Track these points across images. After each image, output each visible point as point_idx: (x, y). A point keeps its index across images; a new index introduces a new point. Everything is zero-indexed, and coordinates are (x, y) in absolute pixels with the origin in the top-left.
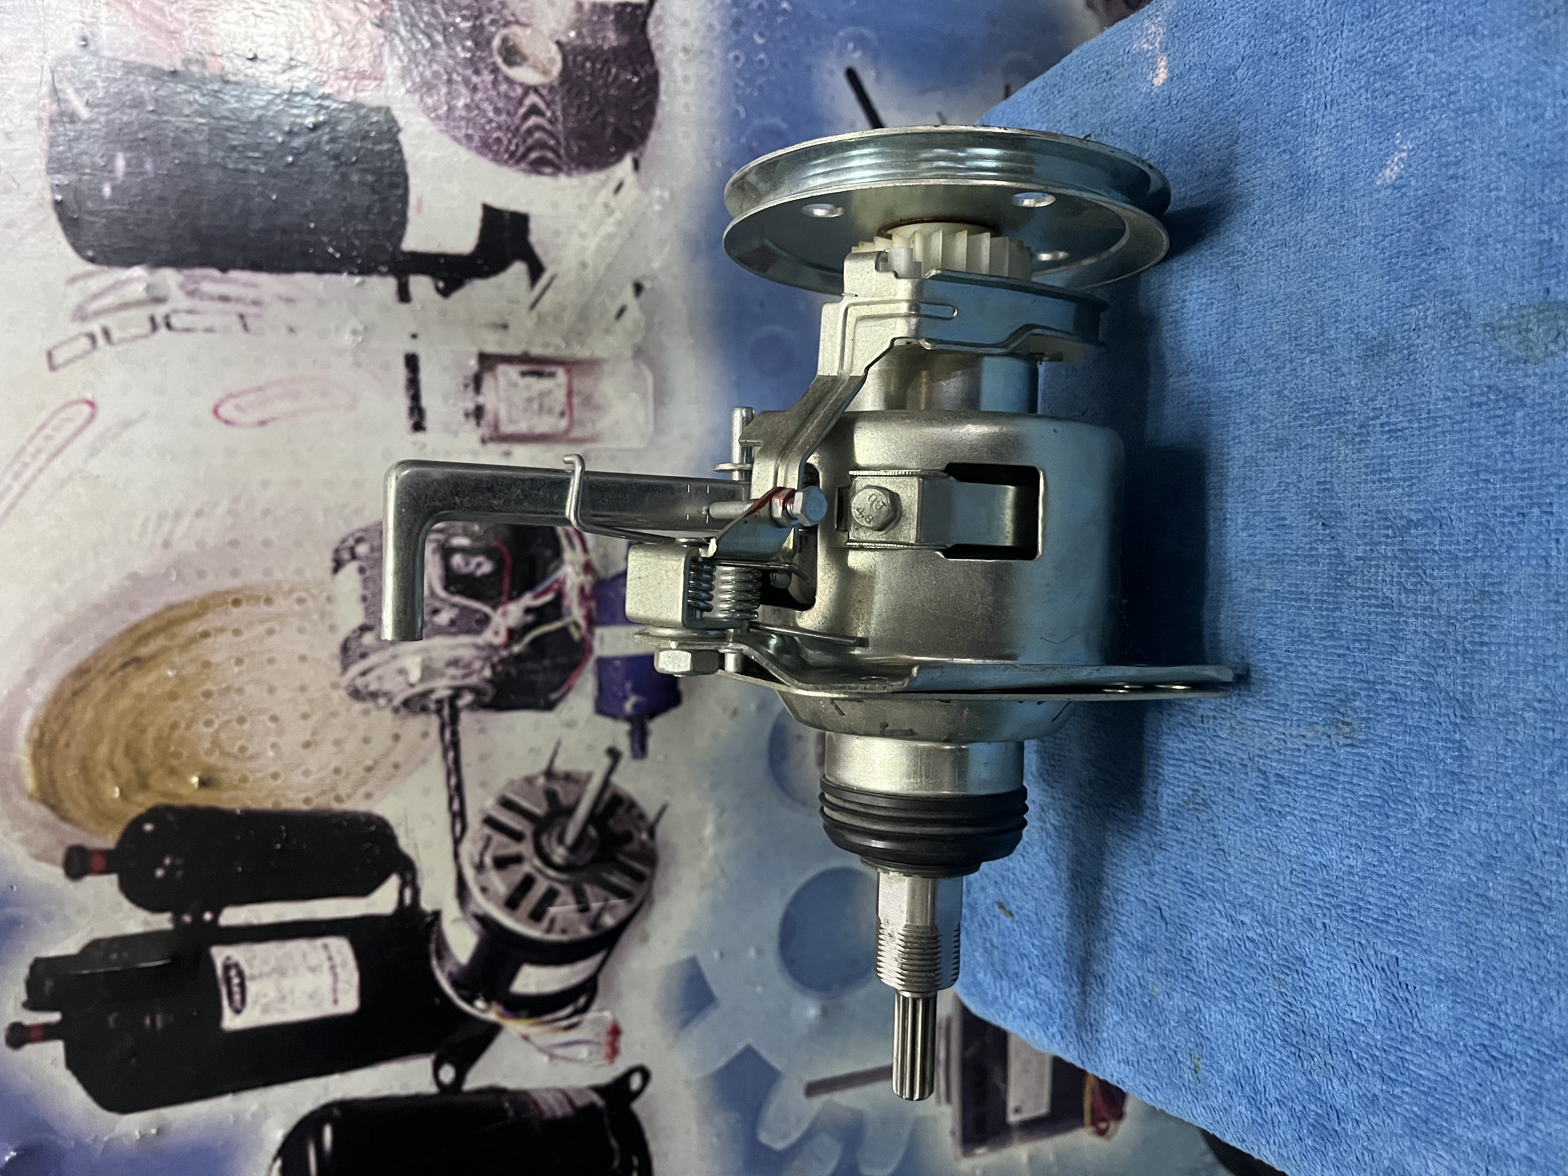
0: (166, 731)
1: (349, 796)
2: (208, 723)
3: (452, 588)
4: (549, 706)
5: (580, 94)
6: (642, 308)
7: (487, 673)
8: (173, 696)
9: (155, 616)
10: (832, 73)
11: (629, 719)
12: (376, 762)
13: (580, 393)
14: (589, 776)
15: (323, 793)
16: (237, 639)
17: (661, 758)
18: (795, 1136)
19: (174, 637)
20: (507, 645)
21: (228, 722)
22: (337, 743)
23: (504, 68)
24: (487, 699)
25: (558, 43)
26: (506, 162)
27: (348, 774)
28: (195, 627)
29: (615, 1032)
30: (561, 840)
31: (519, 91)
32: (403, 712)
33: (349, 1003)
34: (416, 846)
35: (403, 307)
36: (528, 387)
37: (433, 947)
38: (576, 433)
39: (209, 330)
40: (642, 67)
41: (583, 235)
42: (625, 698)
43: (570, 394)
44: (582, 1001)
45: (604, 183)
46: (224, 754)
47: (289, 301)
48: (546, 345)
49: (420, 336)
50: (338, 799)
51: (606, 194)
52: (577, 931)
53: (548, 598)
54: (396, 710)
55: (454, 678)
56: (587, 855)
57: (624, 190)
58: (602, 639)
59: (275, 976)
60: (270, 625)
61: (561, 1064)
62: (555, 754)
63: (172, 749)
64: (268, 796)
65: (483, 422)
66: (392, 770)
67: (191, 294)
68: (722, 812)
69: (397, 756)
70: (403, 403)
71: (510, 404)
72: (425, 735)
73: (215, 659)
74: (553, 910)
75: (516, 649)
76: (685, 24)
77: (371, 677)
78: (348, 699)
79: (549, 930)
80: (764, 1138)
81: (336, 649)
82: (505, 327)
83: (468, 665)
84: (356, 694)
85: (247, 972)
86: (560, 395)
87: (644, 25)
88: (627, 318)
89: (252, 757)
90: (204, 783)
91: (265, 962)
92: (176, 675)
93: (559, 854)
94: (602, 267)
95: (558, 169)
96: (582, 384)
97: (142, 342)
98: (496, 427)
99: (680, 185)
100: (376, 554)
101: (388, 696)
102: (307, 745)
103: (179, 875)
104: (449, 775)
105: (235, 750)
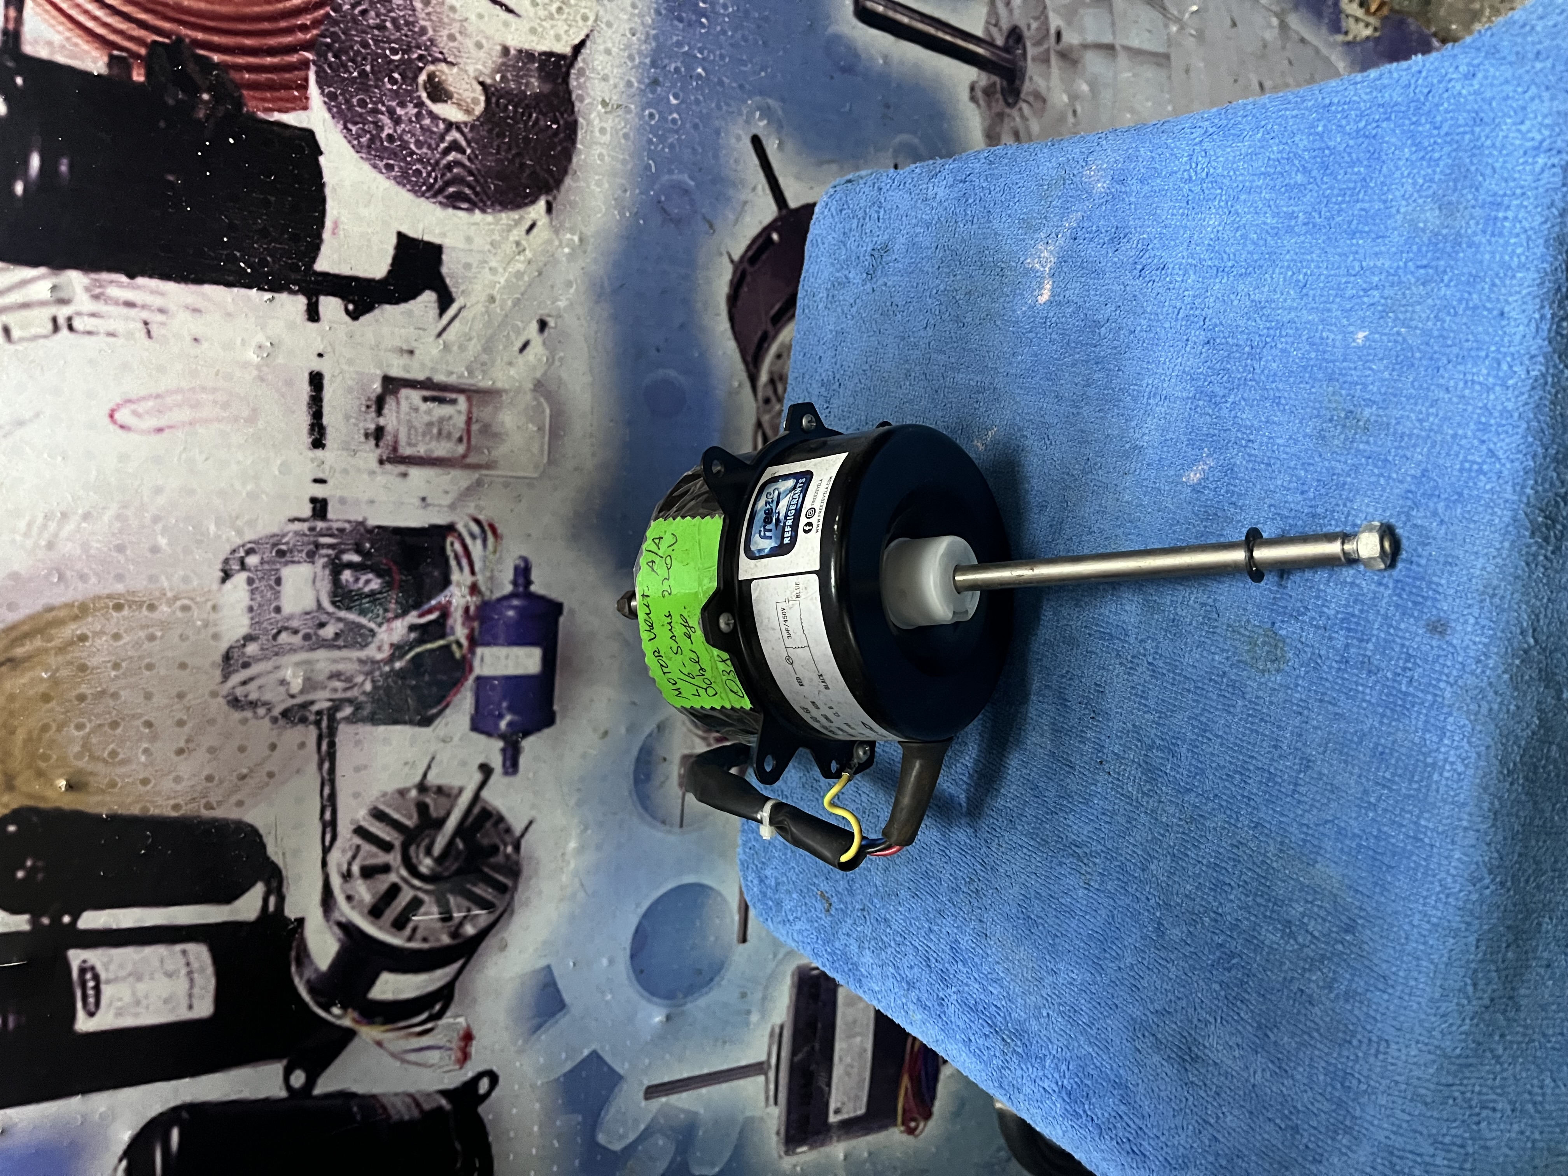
0: (35, 733)
1: (219, 803)
2: (80, 727)
3: (340, 603)
4: (427, 722)
5: (501, 135)
6: (545, 343)
7: (368, 687)
8: (46, 698)
9: (34, 617)
10: (739, 138)
11: (502, 737)
12: (251, 771)
13: (478, 420)
14: (461, 790)
15: (193, 800)
16: (116, 644)
17: (531, 775)
18: (632, 1137)
19: (51, 639)
20: (389, 661)
21: (100, 726)
22: (212, 750)
23: (428, 102)
24: (365, 713)
25: (482, 84)
26: (423, 195)
27: (221, 782)
28: (73, 630)
29: (468, 1037)
30: (428, 852)
31: (442, 126)
32: (282, 722)
33: (204, 1008)
34: (284, 854)
35: (312, 326)
36: (429, 412)
37: (293, 954)
38: (473, 459)
39: (112, 334)
40: (562, 114)
41: (493, 271)
42: (501, 716)
43: (469, 421)
44: (437, 1007)
45: (517, 223)
46: (94, 758)
47: (196, 310)
48: (450, 373)
49: (326, 357)
50: (209, 806)
51: (518, 233)
52: (438, 940)
53: (433, 617)
54: (274, 720)
55: (335, 690)
56: (453, 866)
57: (535, 231)
58: (482, 660)
59: (130, 980)
60: (150, 630)
61: (413, 1069)
62: (429, 767)
63: (42, 751)
64: (136, 801)
65: (381, 444)
66: (266, 779)
67: (96, 297)
68: (586, 829)
69: (272, 764)
70: (304, 419)
71: (411, 427)
72: (302, 745)
73: (93, 662)
74: (416, 919)
75: (398, 665)
76: (605, 79)
77: (252, 686)
78: (226, 708)
79: (410, 939)
80: (601, 1138)
81: (218, 657)
82: (411, 352)
83: (349, 680)
84: (235, 703)
85: (103, 976)
86: (460, 420)
87: (568, 74)
88: (530, 352)
89: (125, 762)
90: (71, 787)
91: (122, 966)
92: (50, 677)
93: (426, 865)
94: (509, 302)
95: (473, 206)
96: (481, 412)
97: (41, 341)
98: (395, 449)
99: (590, 231)
100: (266, 567)
101: (268, 706)
102: (180, 752)
103: (40, 876)
104: (322, 786)
105: (105, 754)
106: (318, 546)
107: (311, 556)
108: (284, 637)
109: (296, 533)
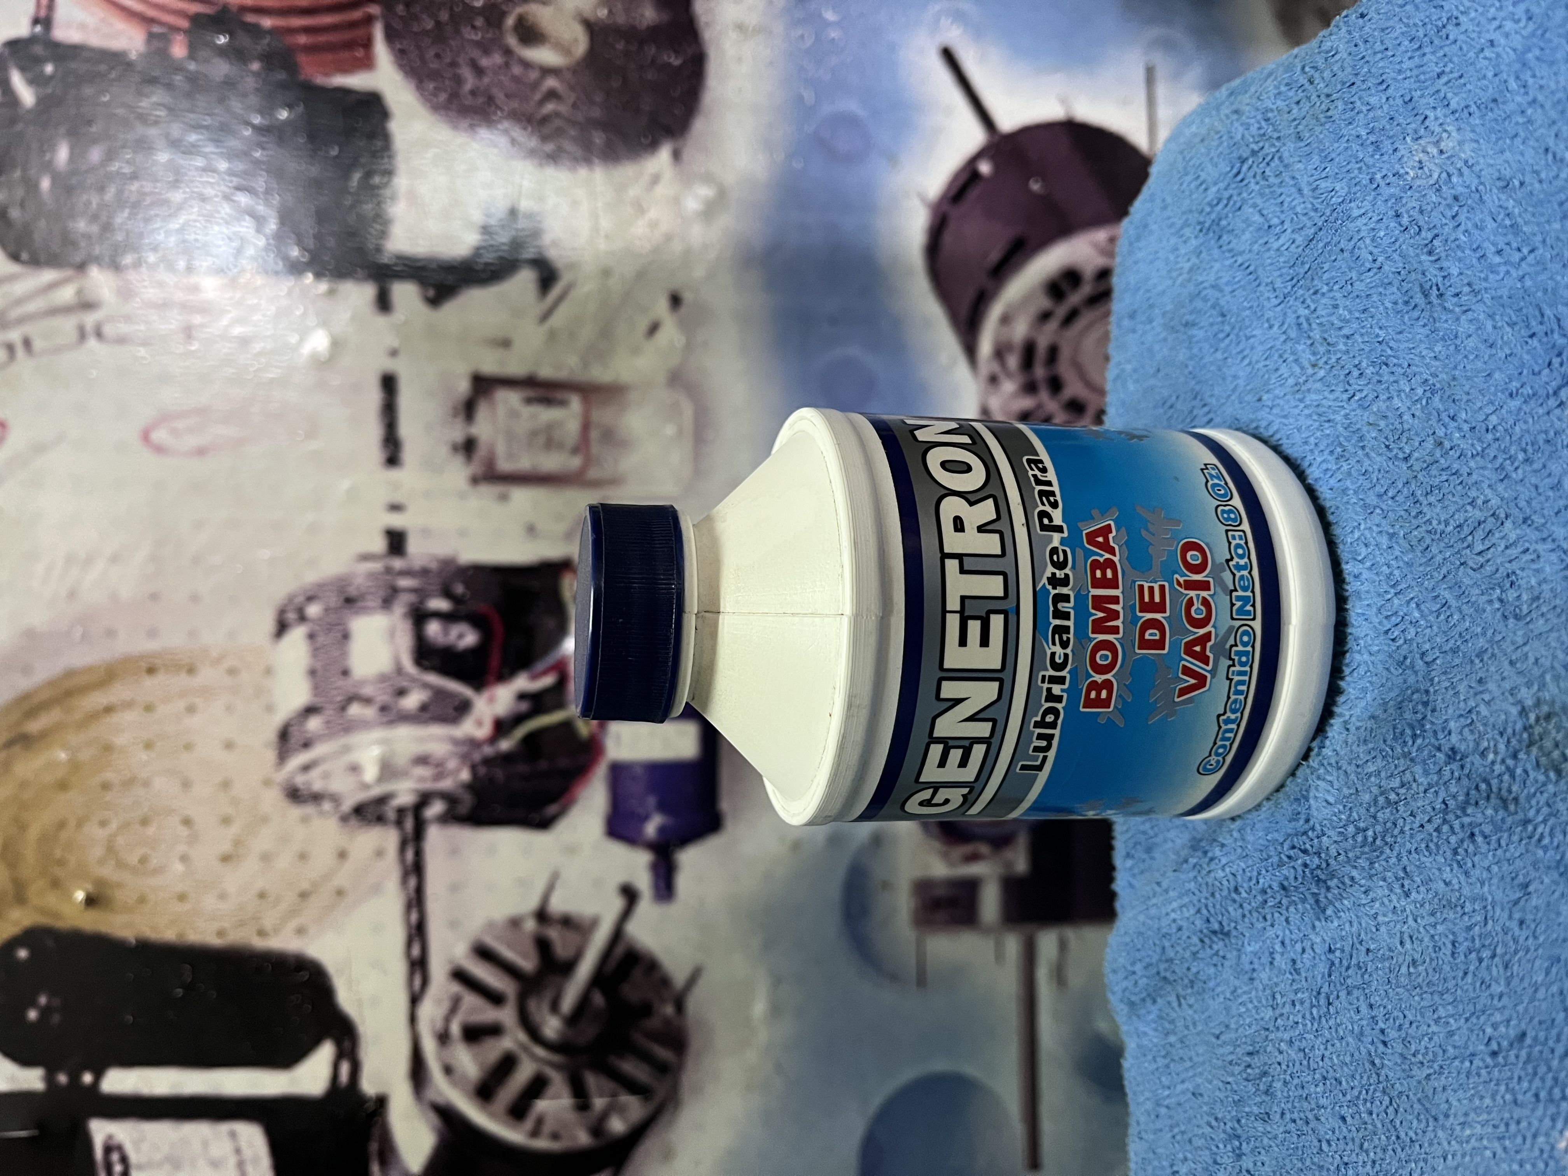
0: (52, 829)
1: (277, 930)
2: (103, 824)
3: (425, 664)
4: (544, 824)
5: (609, 78)
6: (680, 325)
7: (465, 775)
8: (63, 786)
9: (51, 683)
10: (922, 52)
11: (651, 846)
12: (315, 886)
13: (597, 426)
14: (596, 922)
15: (242, 924)
16: (148, 717)
17: (692, 901)
19: (70, 710)
20: (493, 740)
21: (128, 823)
22: (266, 858)
23: (518, 48)
24: (463, 810)
25: (585, 22)
27: (277, 900)
28: (97, 699)
30: (555, 1007)
31: (535, 74)
32: (354, 822)
34: (359, 1004)
35: (382, 319)
36: (533, 417)
37: (374, 1147)
38: (593, 473)
39: (146, 342)
40: (685, 45)
41: (607, 238)
42: (646, 818)
43: (586, 427)
45: (635, 178)
46: (121, 865)
48: (558, 366)
49: (401, 354)
50: (261, 933)
51: (637, 191)
52: (573, 1138)
53: (548, 680)
54: (344, 819)
55: (421, 779)
56: (588, 1032)
57: (660, 187)
58: (618, 738)
59: (168, 1167)
60: (190, 700)
62: (550, 888)
63: (58, 854)
64: (172, 924)
65: (474, 458)
66: (334, 897)
67: (129, 299)
68: (777, 981)
69: (342, 879)
70: (375, 432)
71: (510, 436)
72: (380, 853)
73: (120, 740)
74: (542, 1105)
75: (505, 745)
77: (314, 774)
78: (283, 801)
79: (535, 1133)
81: (272, 735)
82: (505, 343)
83: (440, 764)
84: (294, 795)
85: (133, 1158)
86: (574, 427)
88: (661, 336)
89: (155, 871)
90: (91, 901)
91: (155, 1148)
92: (70, 759)
93: (552, 1027)
94: (631, 275)
95: (576, 161)
96: (600, 415)
97: (66, 352)
98: (491, 464)
99: (730, 180)
100: (331, 617)
101: (335, 799)
102: (226, 858)
103: (55, 1019)
104: (409, 907)
105: (133, 859)
106: (395, 590)
107: (387, 603)
108: (355, 710)
109: (371, 575)
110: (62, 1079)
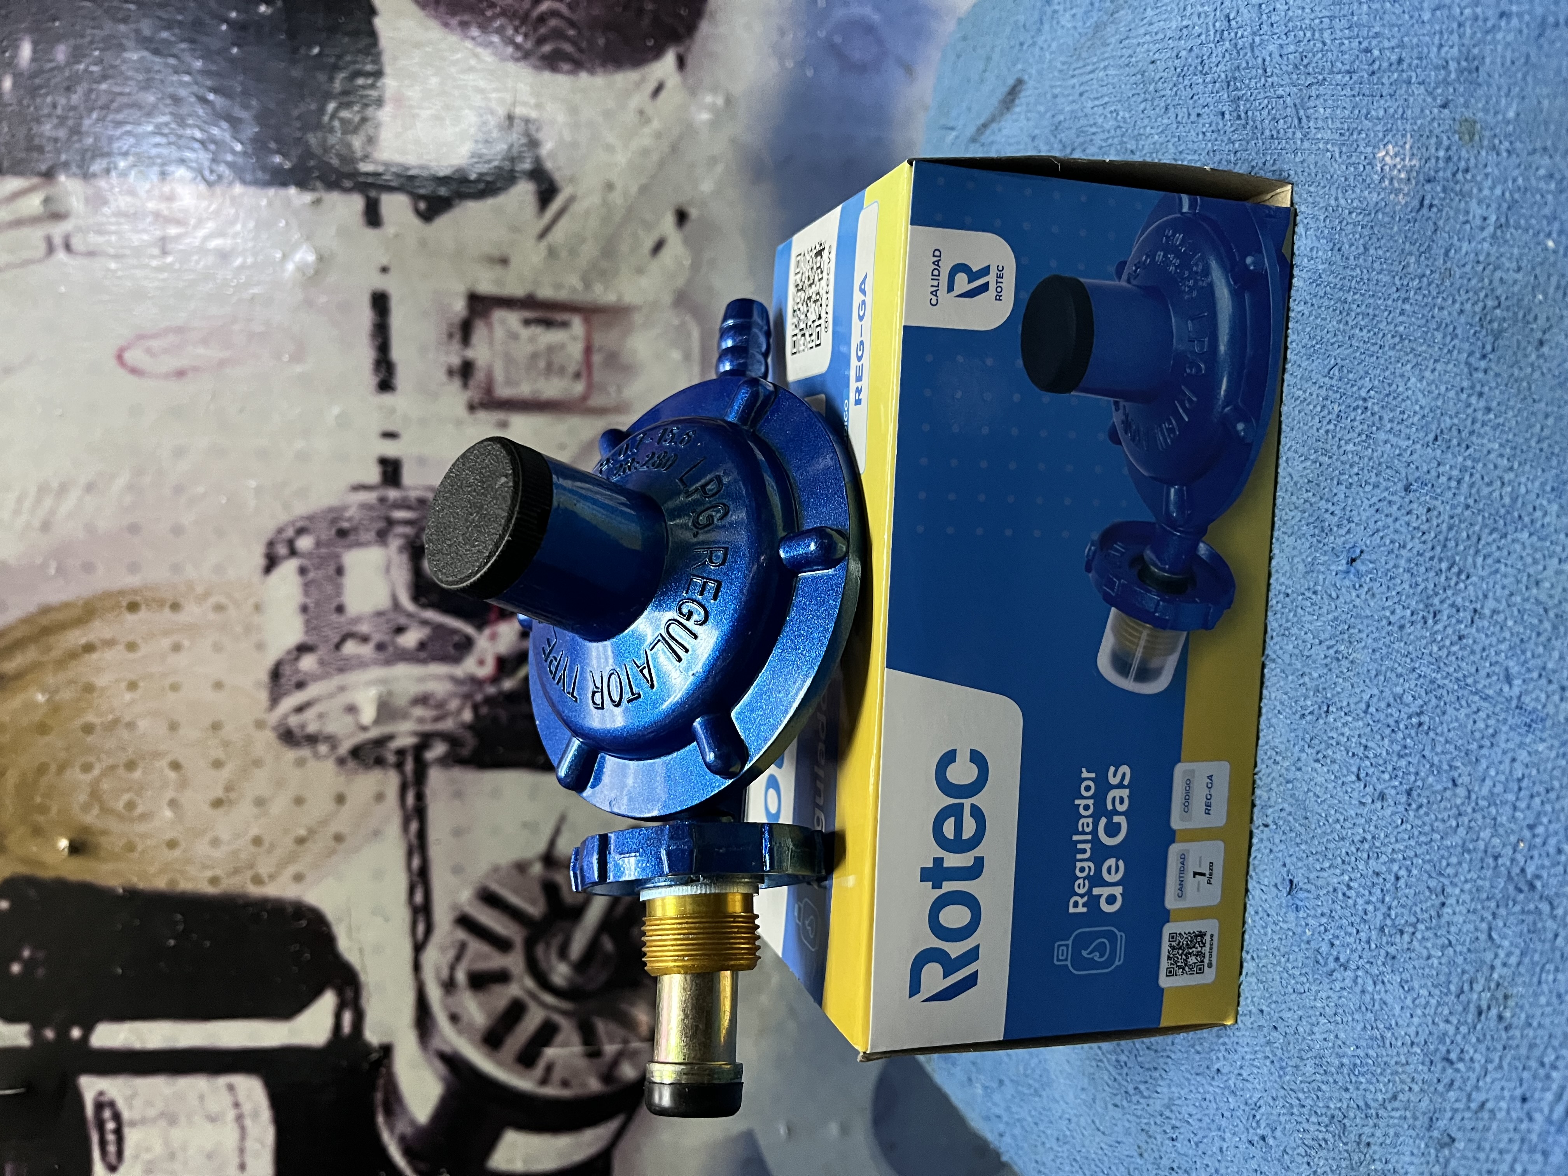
0: (32, 774)
1: (272, 877)
2: (87, 768)
3: (423, 600)
6: (686, 242)
7: (467, 716)
8: (42, 729)
9: (26, 621)
12: (312, 832)
13: (600, 349)
15: (236, 871)
16: (131, 656)
19: (49, 649)
20: (495, 679)
21: (113, 768)
22: (260, 802)
24: (465, 752)
26: (511, 56)
27: (272, 846)
28: (76, 637)
30: (563, 953)
32: (351, 764)
33: (261, 1170)
34: (361, 951)
35: (371, 233)
36: (533, 340)
37: (379, 1096)
38: (596, 401)
39: (119, 255)
41: (610, 149)
43: (588, 350)
45: (638, 85)
46: (106, 810)
48: (558, 286)
49: (392, 271)
50: (257, 880)
51: (640, 98)
52: (584, 1085)
54: (341, 762)
55: (421, 720)
56: (599, 977)
57: (663, 95)
59: (163, 1123)
60: (175, 638)
62: (557, 832)
63: (38, 800)
64: (162, 871)
65: (472, 383)
66: (332, 843)
69: (340, 824)
70: (366, 354)
71: (509, 359)
72: (380, 797)
73: (101, 681)
74: (550, 1053)
75: (508, 684)
77: (310, 714)
78: (277, 743)
79: (544, 1081)
81: (263, 675)
82: (504, 261)
83: (441, 705)
84: (288, 737)
85: (126, 1115)
86: (576, 350)
88: (667, 254)
89: (143, 817)
90: (75, 849)
91: (149, 1104)
92: (48, 700)
93: (560, 973)
94: (634, 189)
95: (578, 66)
96: (604, 339)
97: (34, 267)
98: (489, 389)
99: (738, 88)
100: (323, 550)
101: (332, 741)
102: (217, 803)
103: (41, 972)
104: (410, 854)
105: (120, 805)
106: (391, 523)
107: (382, 536)
108: (350, 648)
109: (364, 506)
110: (49, 1034)
